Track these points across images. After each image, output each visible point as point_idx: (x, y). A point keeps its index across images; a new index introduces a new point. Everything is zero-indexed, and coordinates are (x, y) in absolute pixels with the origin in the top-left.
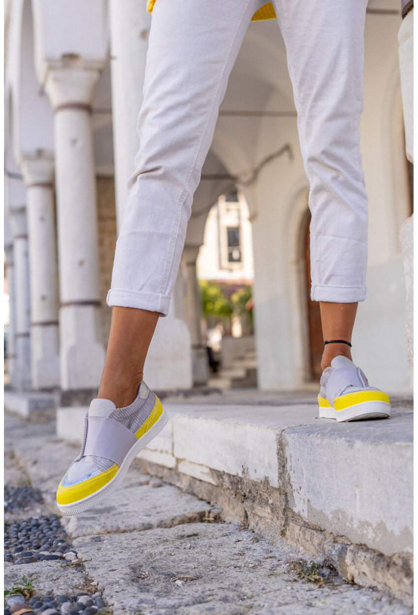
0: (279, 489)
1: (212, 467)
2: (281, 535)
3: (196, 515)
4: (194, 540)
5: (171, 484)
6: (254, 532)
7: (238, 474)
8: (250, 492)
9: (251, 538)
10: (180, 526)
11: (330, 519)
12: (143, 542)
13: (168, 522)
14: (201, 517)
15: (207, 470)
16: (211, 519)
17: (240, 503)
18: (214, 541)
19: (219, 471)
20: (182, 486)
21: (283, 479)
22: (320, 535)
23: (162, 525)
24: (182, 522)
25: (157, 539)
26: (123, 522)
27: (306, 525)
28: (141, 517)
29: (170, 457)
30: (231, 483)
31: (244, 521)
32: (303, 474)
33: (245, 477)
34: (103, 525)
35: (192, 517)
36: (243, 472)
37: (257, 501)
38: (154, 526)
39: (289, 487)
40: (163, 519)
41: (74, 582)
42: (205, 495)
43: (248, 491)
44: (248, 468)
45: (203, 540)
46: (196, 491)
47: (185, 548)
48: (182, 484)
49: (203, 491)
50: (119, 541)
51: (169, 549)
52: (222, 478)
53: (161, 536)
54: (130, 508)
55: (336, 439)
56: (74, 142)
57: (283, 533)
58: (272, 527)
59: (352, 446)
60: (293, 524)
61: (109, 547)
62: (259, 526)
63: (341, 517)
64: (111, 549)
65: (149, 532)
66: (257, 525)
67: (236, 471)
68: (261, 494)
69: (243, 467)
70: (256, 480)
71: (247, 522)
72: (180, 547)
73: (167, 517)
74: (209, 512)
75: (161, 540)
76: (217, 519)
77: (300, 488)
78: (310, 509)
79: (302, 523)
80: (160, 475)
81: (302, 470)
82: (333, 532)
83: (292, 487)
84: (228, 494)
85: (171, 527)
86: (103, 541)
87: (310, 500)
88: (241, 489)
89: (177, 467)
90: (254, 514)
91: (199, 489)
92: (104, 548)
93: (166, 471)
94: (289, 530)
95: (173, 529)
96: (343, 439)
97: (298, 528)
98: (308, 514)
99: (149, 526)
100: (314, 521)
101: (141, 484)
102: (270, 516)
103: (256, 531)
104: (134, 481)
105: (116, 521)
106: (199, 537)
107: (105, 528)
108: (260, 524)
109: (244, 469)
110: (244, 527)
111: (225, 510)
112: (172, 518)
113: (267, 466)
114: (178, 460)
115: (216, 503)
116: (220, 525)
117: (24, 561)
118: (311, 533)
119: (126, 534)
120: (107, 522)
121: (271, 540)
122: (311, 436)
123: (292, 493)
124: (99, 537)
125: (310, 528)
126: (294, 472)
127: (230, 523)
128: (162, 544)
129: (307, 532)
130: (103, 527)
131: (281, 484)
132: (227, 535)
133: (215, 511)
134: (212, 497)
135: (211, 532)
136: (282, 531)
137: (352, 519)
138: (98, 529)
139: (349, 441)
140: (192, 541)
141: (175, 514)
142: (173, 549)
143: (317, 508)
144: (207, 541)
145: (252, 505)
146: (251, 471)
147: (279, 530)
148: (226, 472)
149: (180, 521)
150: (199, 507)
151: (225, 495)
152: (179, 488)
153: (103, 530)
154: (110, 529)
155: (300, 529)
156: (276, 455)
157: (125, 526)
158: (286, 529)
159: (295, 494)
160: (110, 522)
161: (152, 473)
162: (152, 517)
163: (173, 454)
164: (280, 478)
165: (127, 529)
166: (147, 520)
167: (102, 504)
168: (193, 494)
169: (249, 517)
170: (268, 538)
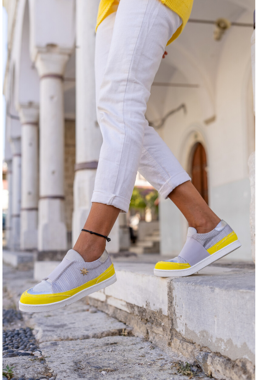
0: (168, 316)
1: (128, 301)
2: (168, 345)
3: (117, 331)
4: (114, 347)
5: (102, 312)
6: (152, 343)
7: (143, 306)
8: (150, 318)
9: (150, 347)
10: (106, 338)
11: (199, 336)
12: (82, 347)
13: (99, 335)
14: (120, 333)
15: (125, 303)
16: (126, 334)
17: (144, 325)
18: (127, 348)
19: (132, 304)
20: (109, 313)
21: (171, 310)
22: (192, 346)
23: (95, 336)
24: (108, 335)
25: (92, 345)
26: (71, 334)
27: (184, 340)
28: (82, 331)
29: (102, 294)
30: (139, 312)
31: (146, 336)
32: (183, 308)
33: (148, 308)
34: (59, 335)
35: (114, 332)
36: (147, 305)
37: (154, 324)
38: (90, 337)
39: (174, 315)
40: (96, 333)
41: (38, 370)
42: (123, 319)
43: (149, 317)
44: (149, 303)
45: (120, 347)
46: (117, 316)
47: (108, 351)
48: (109, 311)
49: (122, 316)
50: (68, 346)
51: (99, 352)
52: (134, 308)
53: (94, 343)
54: (76, 325)
55: (204, 286)
56: (52, 98)
57: (169, 344)
58: (163, 340)
59: (213, 291)
60: (176, 339)
61: (62, 349)
62: (155, 339)
63: (205, 335)
64: (63, 350)
65: (87, 340)
66: (154, 338)
67: (142, 304)
68: (157, 319)
69: (146, 302)
70: (154, 311)
71: (148, 337)
72: (106, 351)
73: (98, 331)
74: (125, 330)
75: (94, 346)
76: (130, 334)
77: (181, 316)
78: (187, 329)
79: (181, 338)
80: (96, 305)
81: (182, 305)
82: (200, 344)
83: (176, 315)
84: (136, 319)
85: (101, 338)
86: (58, 345)
87: (187, 324)
88: (145, 315)
89: (106, 300)
90: (152, 332)
91: (120, 315)
92: (59, 349)
93: (99, 303)
94: (173, 342)
95: (102, 339)
96: (208, 286)
97: (179, 341)
98: (185, 333)
99: (87, 337)
100: (189, 337)
101: (84, 311)
102: (162, 333)
103: (153, 342)
104: (80, 308)
105: (67, 333)
106: (118, 345)
107: (60, 337)
108: (156, 338)
109: (147, 303)
110: (146, 339)
111: (135, 328)
112: (101, 332)
113: (161, 302)
114: (107, 297)
115: (129, 324)
116: (131, 338)
117: (8, 356)
118: (187, 345)
119: (73, 341)
120: (61, 333)
121: (162, 348)
122: (189, 284)
123: (176, 320)
124: (56, 343)
125: (186, 341)
126: (178, 306)
127: (138, 337)
128: (94, 348)
129: (184, 344)
130: (59, 337)
131: (169, 314)
132: (135, 344)
133: (128, 329)
134: (127, 320)
135: (125, 342)
136: (169, 343)
137: (212, 337)
138: (55, 337)
139: (212, 288)
140: (113, 347)
141: (103, 330)
142: (101, 351)
143: (191, 329)
144: (122, 347)
145: (151, 326)
146: (151, 305)
147: (167, 342)
148: (136, 304)
149: (106, 334)
150: (119, 326)
151: (135, 319)
152: (107, 314)
153: (58, 338)
154: (63, 338)
155: (180, 342)
156: (167, 295)
157: (73, 336)
158: (172, 342)
159: (178, 320)
160: (63, 333)
161: (91, 304)
162: (89, 331)
163: (104, 293)
164: (169, 309)
165: (73, 338)
166: (86, 333)
167: (59, 322)
168: (116, 318)
169: (149, 333)
170: (161, 347)
